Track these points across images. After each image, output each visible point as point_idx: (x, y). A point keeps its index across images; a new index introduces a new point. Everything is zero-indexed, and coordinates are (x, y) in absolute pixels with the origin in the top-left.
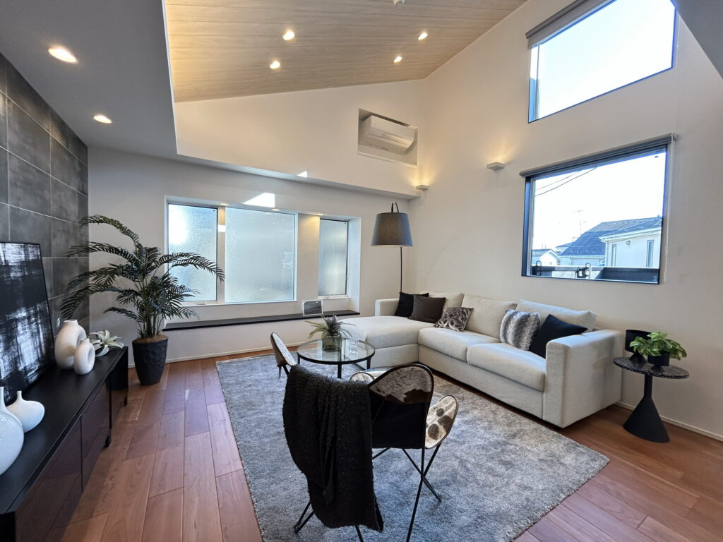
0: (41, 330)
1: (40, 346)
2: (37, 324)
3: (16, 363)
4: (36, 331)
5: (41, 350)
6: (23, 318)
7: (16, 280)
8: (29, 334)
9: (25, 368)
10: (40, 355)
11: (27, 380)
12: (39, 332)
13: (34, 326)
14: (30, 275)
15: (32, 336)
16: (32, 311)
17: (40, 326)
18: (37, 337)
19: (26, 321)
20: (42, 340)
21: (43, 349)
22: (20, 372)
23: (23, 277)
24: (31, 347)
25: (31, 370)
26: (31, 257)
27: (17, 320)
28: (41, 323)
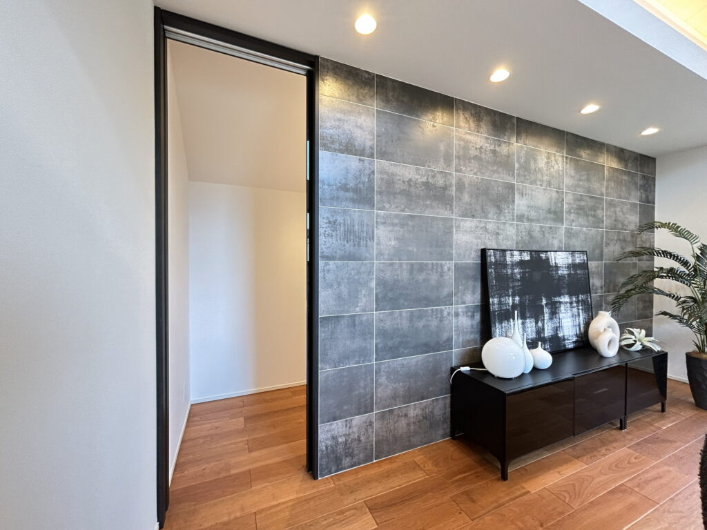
0: (581, 314)
1: (579, 325)
2: (578, 309)
3: (557, 330)
4: (576, 314)
5: (580, 328)
6: (566, 303)
7: (563, 276)
8: (570, 314)
9: (564, 336)
10: (578, 332)
11: (565, 345)
12: (579, 315)
13: (575, 310)
14: (576, 274)
15: (573, 316)
16: (574, 299)
17: (580, 311)
18: (577, 318)
19: (569, 305)
20: (582, 322)
21: (582, 329)
22: (559, 338)
23: (569, 275)
24: (570, 324)
25: (568, 339)
26: (578, 261)
27: (560, 302)
28: (582, 309)
